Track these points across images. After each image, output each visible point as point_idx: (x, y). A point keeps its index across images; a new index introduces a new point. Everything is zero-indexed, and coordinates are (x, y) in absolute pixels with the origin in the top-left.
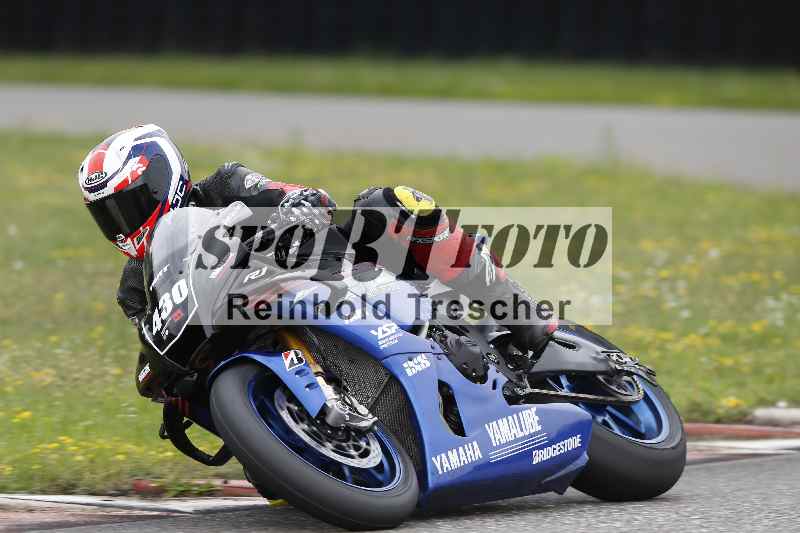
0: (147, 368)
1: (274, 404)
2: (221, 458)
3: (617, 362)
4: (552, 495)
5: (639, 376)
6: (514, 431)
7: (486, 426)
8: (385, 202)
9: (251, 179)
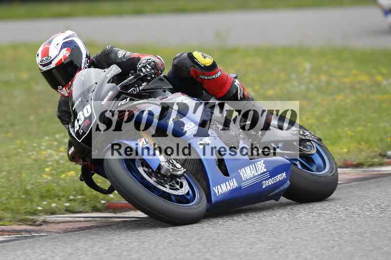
0: (73, 149)
1: (135, 164)
2: (110, 191)
3: (303, 135)
4: (272, 201)
5: (314, 141)
6: (253, 172)
7: (239, 171)
8: (189, 60)
9: (121, 54)
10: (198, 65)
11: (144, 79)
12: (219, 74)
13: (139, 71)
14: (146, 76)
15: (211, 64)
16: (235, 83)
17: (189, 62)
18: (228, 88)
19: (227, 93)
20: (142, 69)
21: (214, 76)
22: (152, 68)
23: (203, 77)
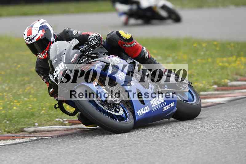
6: (157, 102)
7: (150, 101)
8: (117, 35)
9: (75, 32)
10: (123, 38)
11: (93, 47)
12: (134, 44)
13: (90, 42)
14: (95, 45)
15: (130, 38)
16: (144, 49)
17: (117, 37)
18: (140, 52)
19: (139, 55)
20: (92, 41)
21: (132, 45)
22: (99, 40)
23: (125, 46)
